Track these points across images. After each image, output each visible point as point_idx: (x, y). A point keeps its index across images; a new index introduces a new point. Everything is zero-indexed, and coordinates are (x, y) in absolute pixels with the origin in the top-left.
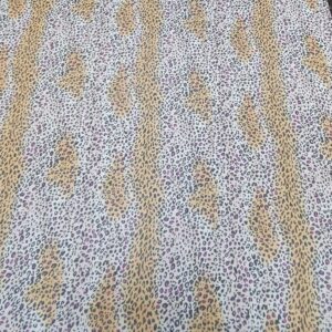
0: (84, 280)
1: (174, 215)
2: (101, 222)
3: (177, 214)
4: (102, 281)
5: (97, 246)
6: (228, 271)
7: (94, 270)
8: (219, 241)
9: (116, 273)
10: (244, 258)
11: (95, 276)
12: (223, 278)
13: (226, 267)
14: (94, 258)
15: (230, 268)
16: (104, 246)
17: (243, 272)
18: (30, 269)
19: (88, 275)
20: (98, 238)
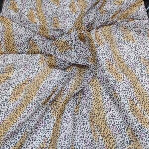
0: (32, 142)
1: (69, 115)
2: (47, 117)
3: (70, 115)
4: (41, 144)
5: (42, 128)
6: (82, 141)
7: (38, 138)
8: (77, 127)
9: (48, 142)
10: (89, 137)
11: (38, 142)
12: (79, 144)
13: (81, 139)
14: (39, 133)
15: (83, 140)
16: (45, 128)
17: (88, 143)
18: (17, 138)
19: (35, 140)
20: (44, 125)
